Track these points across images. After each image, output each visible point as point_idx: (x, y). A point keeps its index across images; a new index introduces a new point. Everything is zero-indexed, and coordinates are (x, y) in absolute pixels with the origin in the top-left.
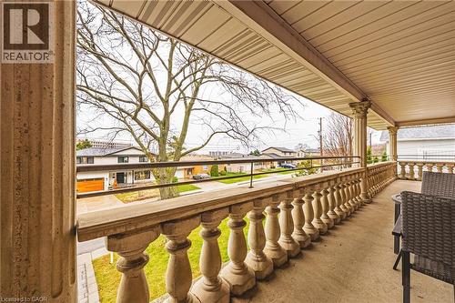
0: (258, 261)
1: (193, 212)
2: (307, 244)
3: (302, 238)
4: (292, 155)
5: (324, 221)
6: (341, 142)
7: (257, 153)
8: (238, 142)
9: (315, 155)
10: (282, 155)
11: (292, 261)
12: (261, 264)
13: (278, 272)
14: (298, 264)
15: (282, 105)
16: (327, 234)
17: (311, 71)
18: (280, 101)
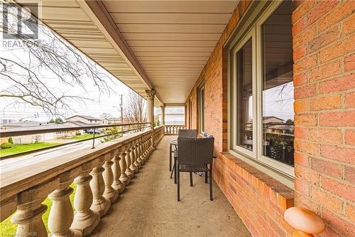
0: (100, 204)
1: (55, 174)
2: (129, 182)
3: (126, 179)
4: (98, 122)
5: (136, 165)
6: (135, 112)
7: (59, 121)
8: (39, 110)
9: (118, 122)
10: (89, 122)
11: (121, 196)
12: (102, 205)
13: (114, 206)
14: (125, 195)
15: (98, 80)
16: (138, 172)
17: (128, 66)
18: (95, 75)
